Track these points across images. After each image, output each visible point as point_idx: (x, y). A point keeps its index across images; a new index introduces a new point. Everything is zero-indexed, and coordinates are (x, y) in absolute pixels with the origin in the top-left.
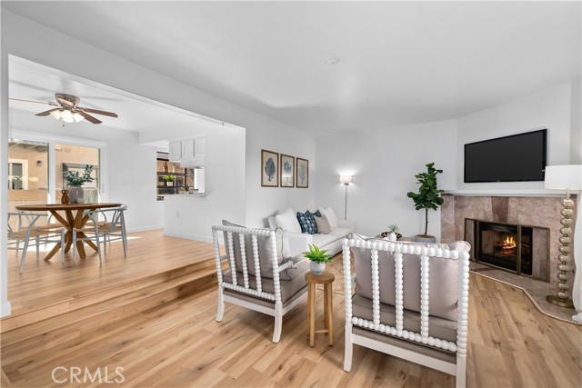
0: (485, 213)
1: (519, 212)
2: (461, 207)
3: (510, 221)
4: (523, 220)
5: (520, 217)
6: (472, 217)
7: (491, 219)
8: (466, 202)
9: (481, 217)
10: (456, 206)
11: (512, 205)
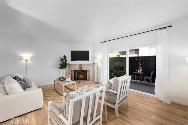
0: (77, 68)
1: (84, 67)
2: (71, 67)
3: (83, 69)
4: (85, 69)
5: (84, 68)
6: (73, 70)
7: (78, 70)
8: (72, 66)
9: (76, 69)
10: (69, 67)
11: (83, 66)
